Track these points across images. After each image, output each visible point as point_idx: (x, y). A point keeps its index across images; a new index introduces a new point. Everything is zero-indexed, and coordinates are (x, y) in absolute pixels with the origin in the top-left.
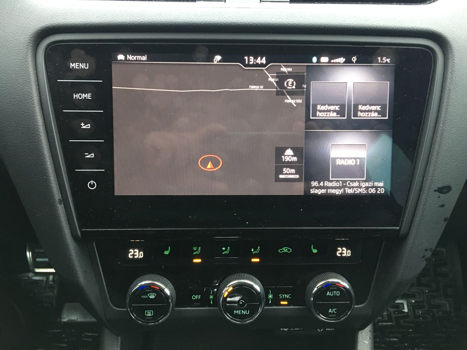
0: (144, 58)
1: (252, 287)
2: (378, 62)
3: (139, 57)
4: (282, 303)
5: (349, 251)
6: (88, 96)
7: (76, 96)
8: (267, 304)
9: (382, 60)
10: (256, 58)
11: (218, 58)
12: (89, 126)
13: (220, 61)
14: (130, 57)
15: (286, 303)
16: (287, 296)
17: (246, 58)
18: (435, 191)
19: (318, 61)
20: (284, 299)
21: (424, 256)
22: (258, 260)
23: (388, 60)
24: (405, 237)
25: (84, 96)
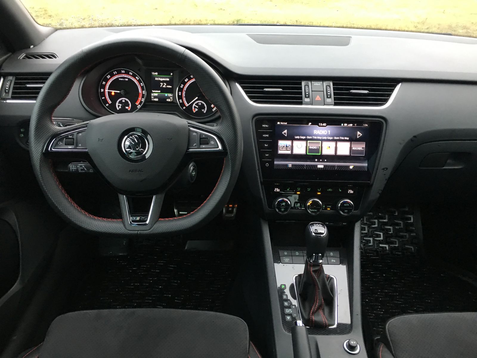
0: (286, 123)
1: (318, 202)
2: (363, 126)
3: (284, 123)
4: (328, 209)
5: (353, 191)
6: (268, 136)
7: (264, 135)
8: (323, 209)
9: (365, 125)
10: (323, 124)
11: (310, 124)
12: (267, 145)
13: (311, 125)
14: (281, 123)
15: (329, 209)
16: (330, 207)
17: (320, 124)
18: (382, 169)
19: (344, 125)
20: (329, 208)
21: (378, 192)
22: (320, 193)
23: (367, 125)
24: (372, 185)
25: (266, 135)
